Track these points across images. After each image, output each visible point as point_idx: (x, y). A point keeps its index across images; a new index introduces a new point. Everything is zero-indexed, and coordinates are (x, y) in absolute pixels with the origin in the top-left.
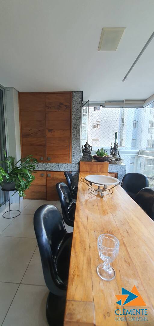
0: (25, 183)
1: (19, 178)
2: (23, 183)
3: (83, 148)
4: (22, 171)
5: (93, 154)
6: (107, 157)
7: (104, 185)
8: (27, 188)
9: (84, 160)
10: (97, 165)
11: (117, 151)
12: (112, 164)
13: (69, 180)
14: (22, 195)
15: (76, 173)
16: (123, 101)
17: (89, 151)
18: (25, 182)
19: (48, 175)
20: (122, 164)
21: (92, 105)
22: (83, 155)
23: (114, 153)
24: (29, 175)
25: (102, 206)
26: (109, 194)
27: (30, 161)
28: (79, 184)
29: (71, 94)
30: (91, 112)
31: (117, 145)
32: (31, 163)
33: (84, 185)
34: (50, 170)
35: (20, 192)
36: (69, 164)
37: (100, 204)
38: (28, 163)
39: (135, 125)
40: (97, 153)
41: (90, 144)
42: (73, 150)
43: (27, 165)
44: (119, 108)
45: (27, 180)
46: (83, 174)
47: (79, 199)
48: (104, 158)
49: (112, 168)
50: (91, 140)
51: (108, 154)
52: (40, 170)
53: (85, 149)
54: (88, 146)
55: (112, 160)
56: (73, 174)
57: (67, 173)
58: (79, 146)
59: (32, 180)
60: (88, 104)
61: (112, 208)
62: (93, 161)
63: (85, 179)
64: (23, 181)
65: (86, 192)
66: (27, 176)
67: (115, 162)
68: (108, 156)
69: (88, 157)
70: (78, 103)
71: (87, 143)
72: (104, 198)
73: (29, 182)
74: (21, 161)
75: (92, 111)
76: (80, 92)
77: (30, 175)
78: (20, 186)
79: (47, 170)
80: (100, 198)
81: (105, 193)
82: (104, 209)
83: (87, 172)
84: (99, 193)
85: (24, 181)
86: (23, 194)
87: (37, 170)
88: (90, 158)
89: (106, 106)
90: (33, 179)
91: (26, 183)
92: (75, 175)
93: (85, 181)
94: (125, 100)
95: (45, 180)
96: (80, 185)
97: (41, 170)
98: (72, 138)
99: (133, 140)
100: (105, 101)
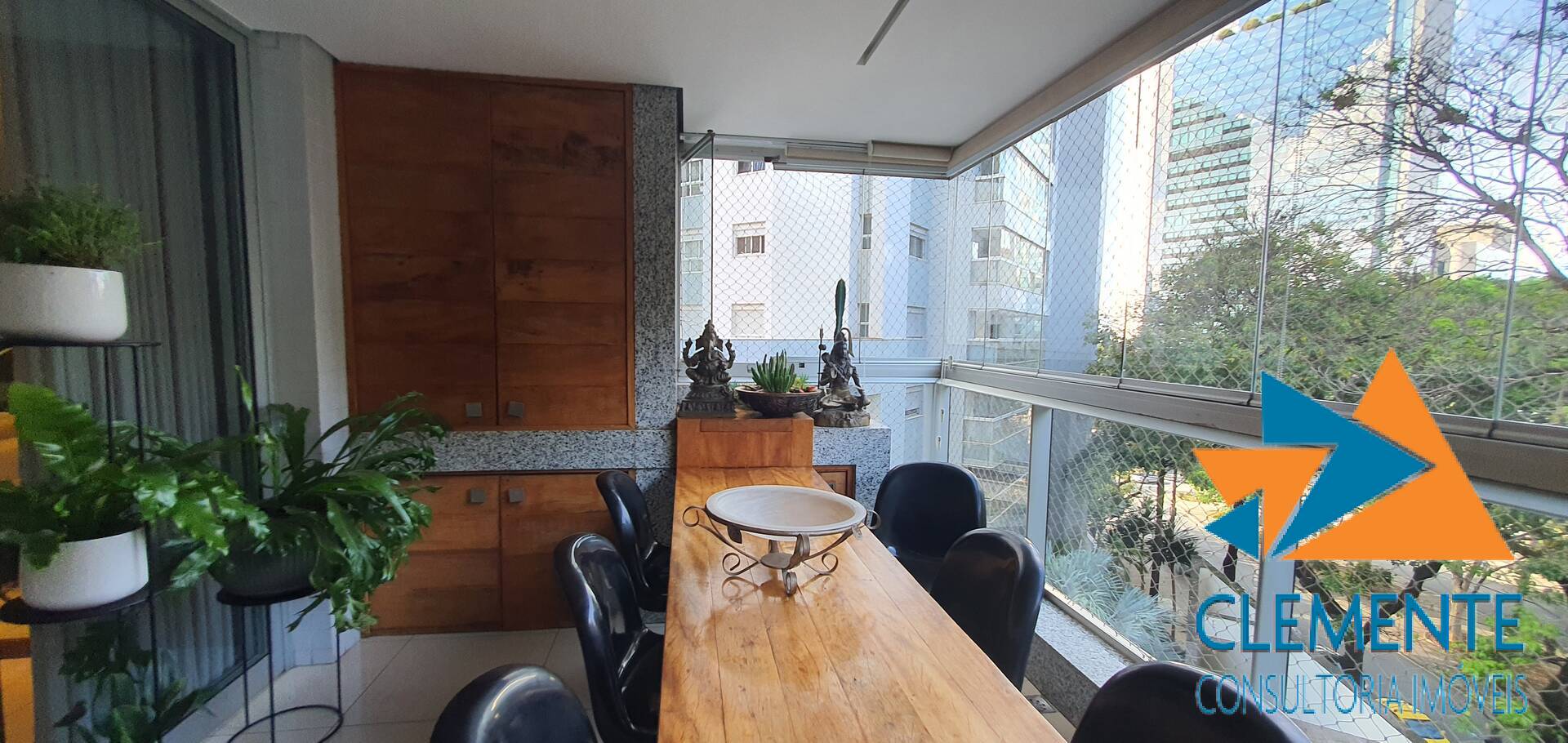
0: (374, 552)
1: (332, 527)
2: (357, 552)
3: (691, 355)
4: (354, 484)
5: (740, 381)
6: (803, 393)
7: (799, 537)
8: (387, 575)
9: (696, 409)
10: (760, 432)
11: (848, 366)
12: (829, 426)
13: (626, 517)
14: (355, 618)
15: (656, 474)
16: (865, 146)
17: (721, 368)
18: (370, 543)
19: (507, 493)
20: (874, 424)
21: (727, 152)
22: (693, 387)
23: (834, 376)
24: (396, 501)
25: (792, 639)
26: (821, 575)
27: (401, 427)
28: (678, 535)
29: (627, 95)
30: (722, 186)
31: (847, 336)
32: (411, 434)
33: (699, 537)
34: (518, 467)
35: (340, 605)
36: (619, 436)
37: (781, 632)
38: (389, 437)
39: (918, 245)
40: (755, 378)
41: (722, 332)
42: (642, 364)
43: (387, 447)
44: (850, 176)
45: (382, 535)
46: (695, 479)
47: (676, 615)
48: (791, 399)
49: (828, 445)
50: (729, 314)
51: (810, 378)
52: (461, 468)
53: (702, 356)
54: (712, 344)
55: (826, 408)
56: (642, 481)
57: (611, 481)
58: (671, 344)
59: (415, 530)
60: (709, 146)
61: (837, 647)
62: (740, 412)
63: (706, 510)
64: (359, 541)
65: (709, 573)
66: (383, 508)
67: (841, 415)
68: (807, 390)
69: (717, 398)
70: (662, 139)
71: (709, 330)
72: (797, 597)
73: (393, 543)
74: (346, 428)
75: (728, 179)
76: (671, 89)
77: (405, 506)
78: (341, 567)
79: (505, 467)
80: (778, 599)
81: (801, 572)
82: (800, 656)
83: (716, 467)
84: (775, 576)
85: (364, 537)
86: (358, 611)
87: (443, 469)
88: (728, 401)
89: (790, 164)
90: (421, 522)
91: (377, 550)
92: (654, 486)
93: (707, 521)
94: (874, 142)
95: (493, 519)
96: (683, 540)
97: (469, 468)
98: (634, 303)
99: (913, 311)
100: (789, 141)
